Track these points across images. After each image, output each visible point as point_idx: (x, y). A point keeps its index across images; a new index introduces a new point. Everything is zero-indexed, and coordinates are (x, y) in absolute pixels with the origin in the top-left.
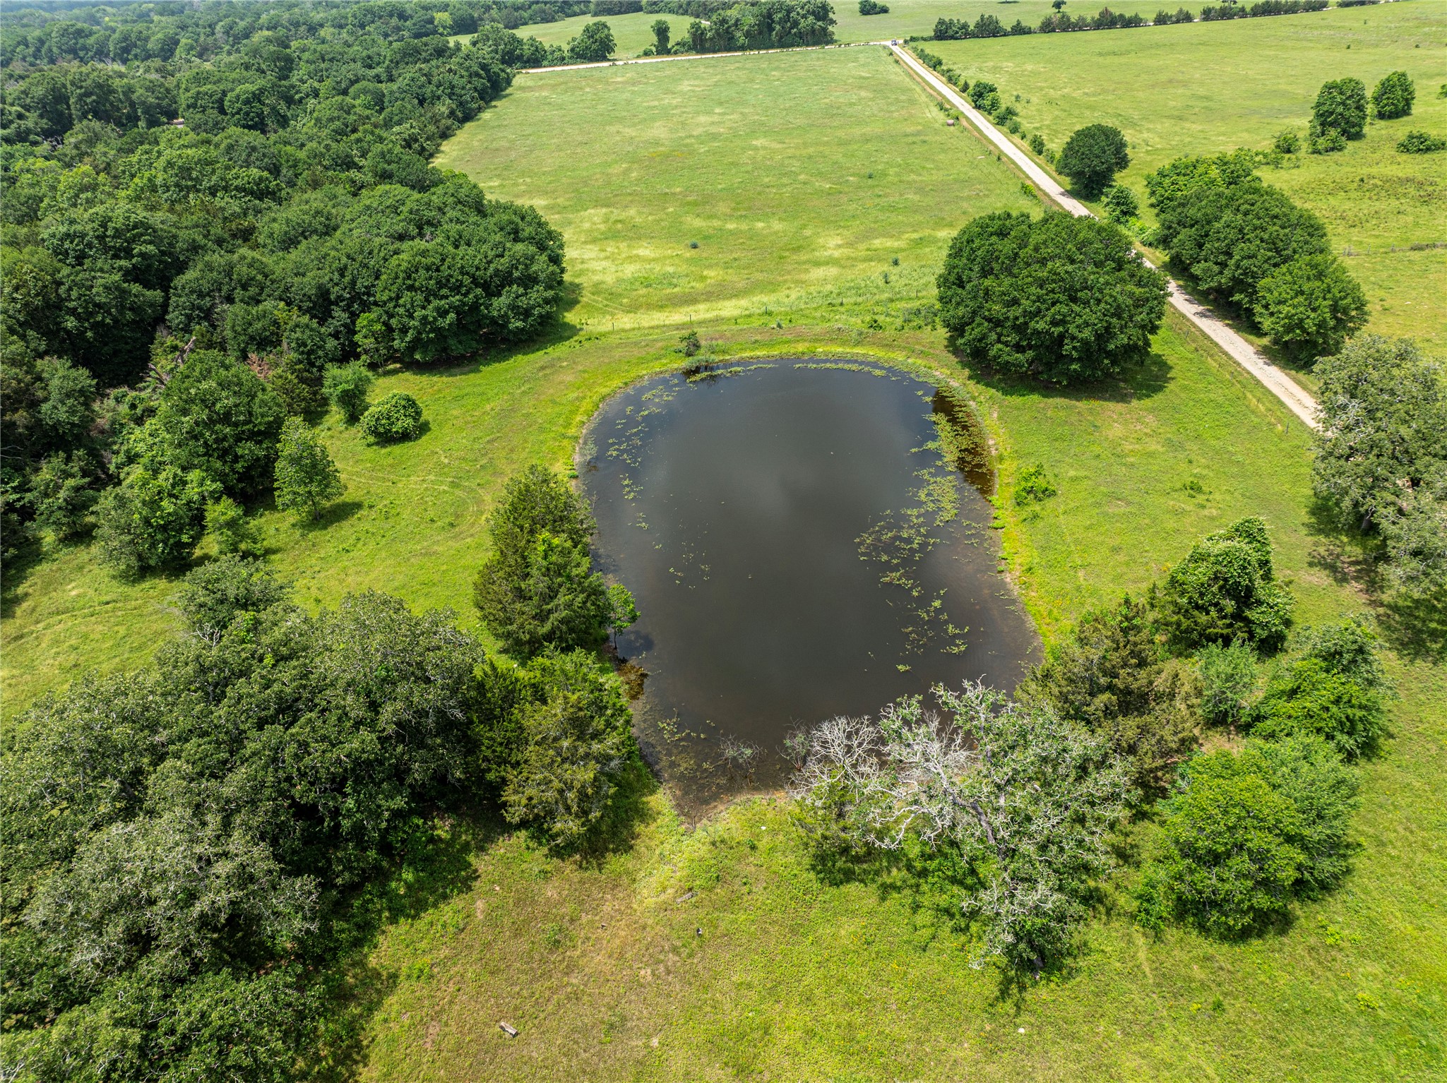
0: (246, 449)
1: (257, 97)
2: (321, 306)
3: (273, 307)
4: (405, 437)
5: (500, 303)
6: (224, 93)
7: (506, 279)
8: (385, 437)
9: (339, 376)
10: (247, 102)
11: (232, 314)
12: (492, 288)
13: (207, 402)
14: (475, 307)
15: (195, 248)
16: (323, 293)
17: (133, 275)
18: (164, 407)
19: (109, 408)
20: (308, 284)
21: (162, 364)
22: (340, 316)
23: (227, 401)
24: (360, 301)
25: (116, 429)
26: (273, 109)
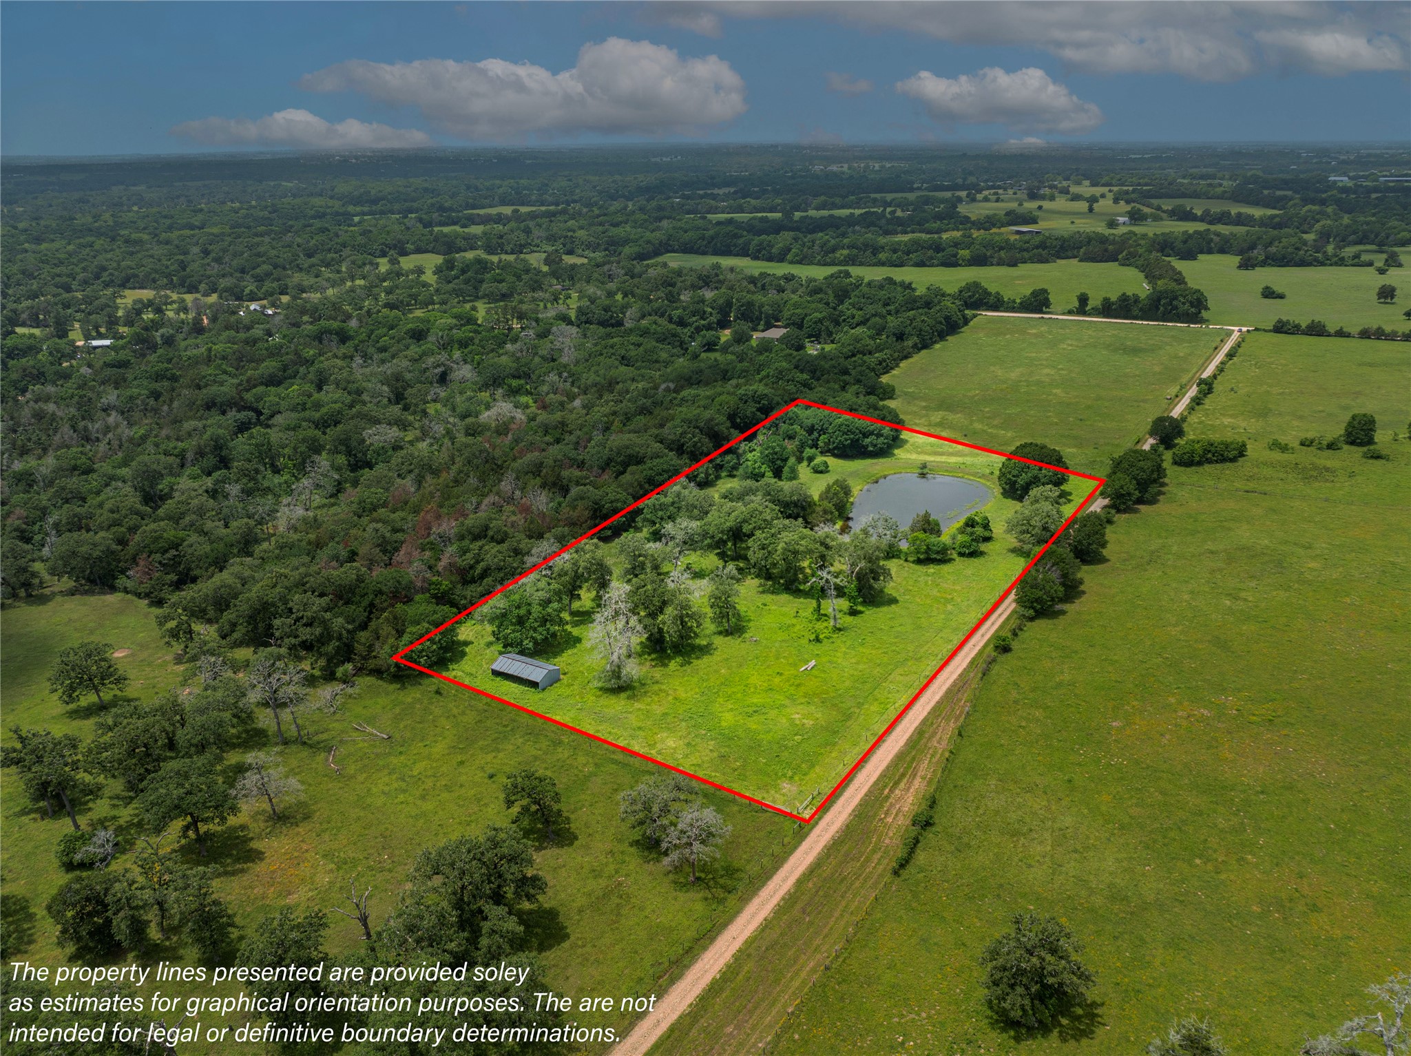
0: (779, 462)
1: (820, 321)
2: (811, 430)
3: (796, 427)
4: (821, 472)
5: (867, 441)
6: (806, 315)
7: (872, 433)
8: (817, 471)
9: (808, 452)
10: (815, 323)
11: (783, 427)
12: (865, 435)
13: (773, 448)
14: (858, 440)
15: (778, 404)
16: (813, 426)
17: (759, 410)
18: (758, 449)
19: (744, 446)
20: (809, 422)
21: (760, 437)
22: (816, 434)
23: (777, 449)
24: (823, 431)
25: (745, 452)
26: (827, 328)
